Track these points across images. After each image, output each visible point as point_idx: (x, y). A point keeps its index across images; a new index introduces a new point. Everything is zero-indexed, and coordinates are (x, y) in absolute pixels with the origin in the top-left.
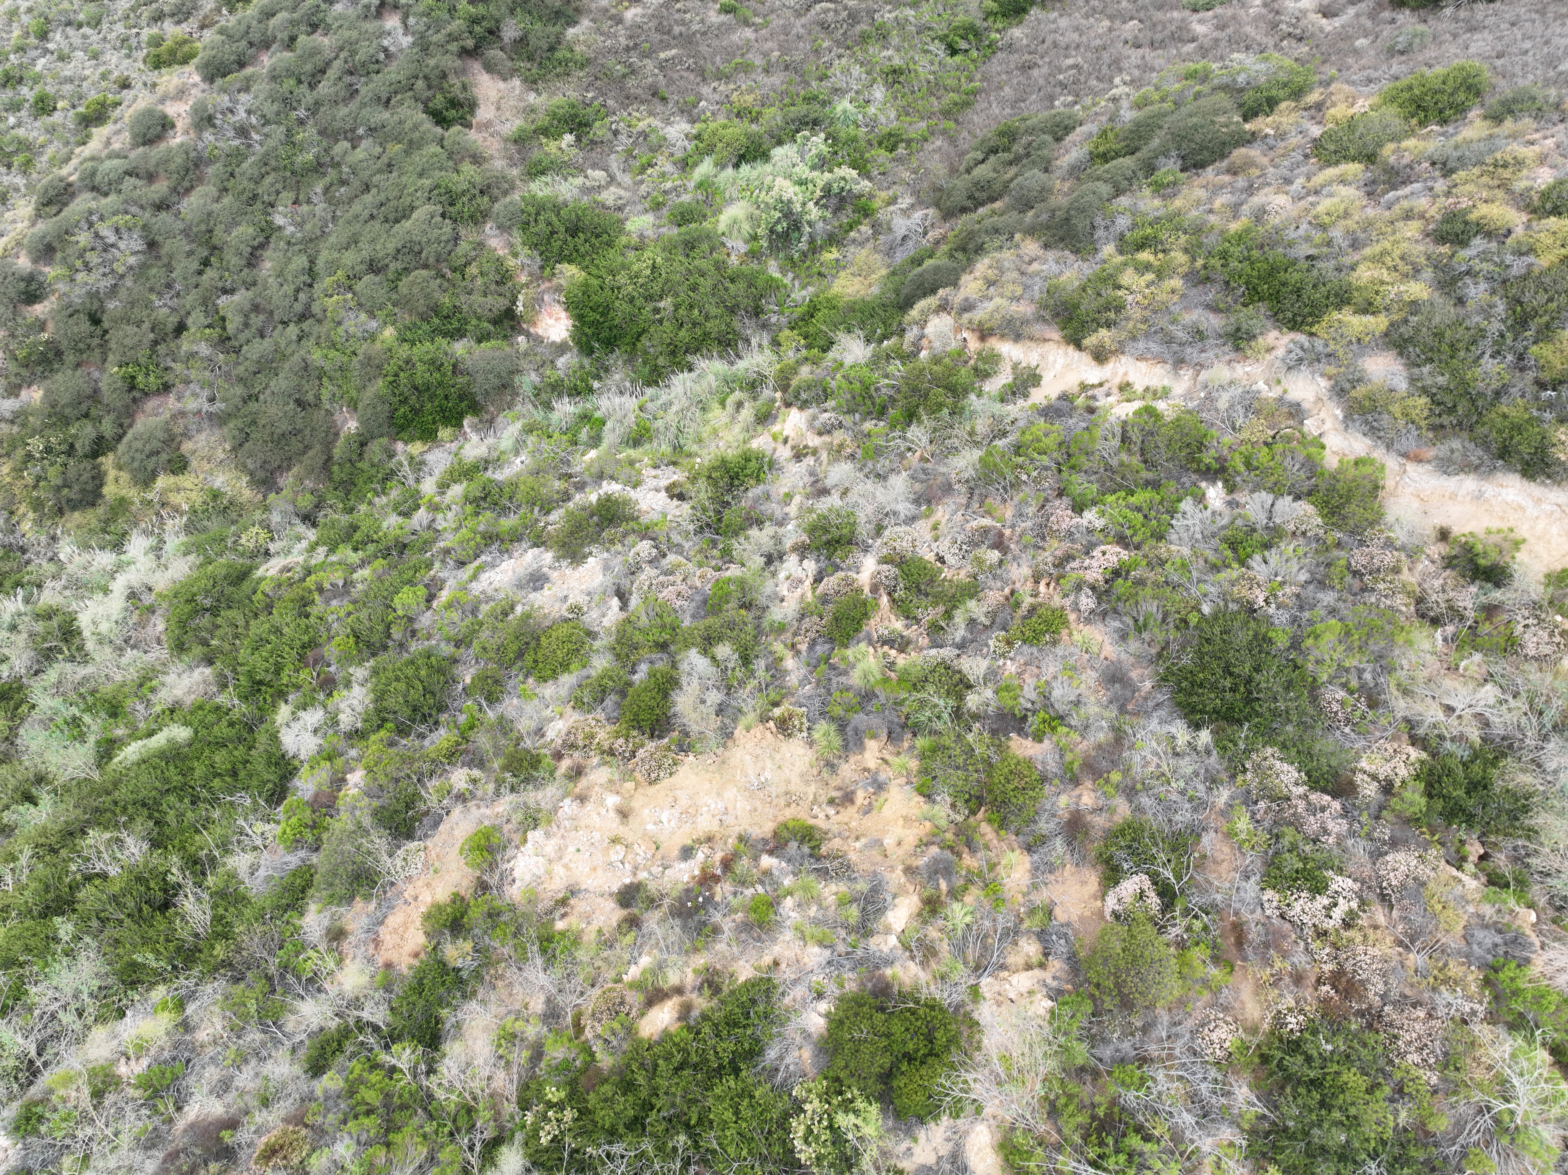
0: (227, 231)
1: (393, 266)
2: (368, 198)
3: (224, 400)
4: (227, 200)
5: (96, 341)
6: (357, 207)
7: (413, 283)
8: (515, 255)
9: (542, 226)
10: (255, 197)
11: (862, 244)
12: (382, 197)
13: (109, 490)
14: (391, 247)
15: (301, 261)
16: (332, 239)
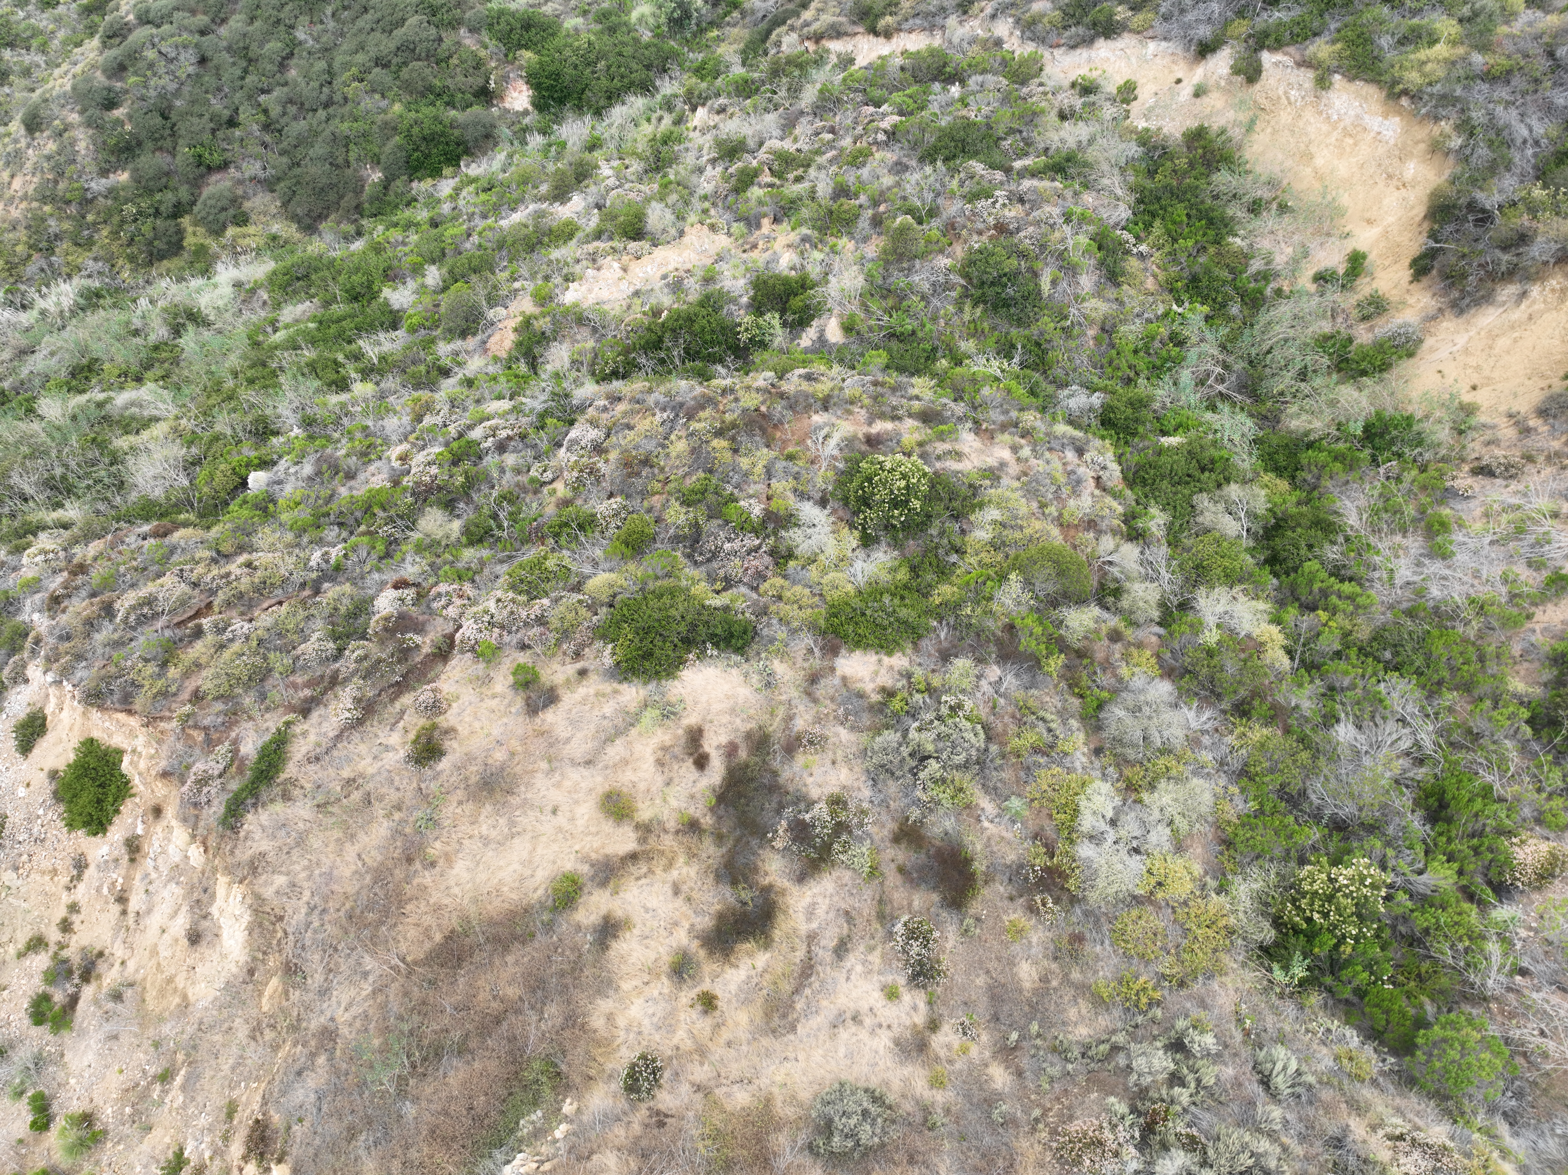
0: (261, 46)
1: (395, 61)
2: (368, 17)
3: (274, 168)
4: (258, 24)
5: (168, 132)
6: (360, 23)
7: (412, 70)
8: (486, 48)
9: (503, 25)
10: (278, 21)
11: (734, 25)
12: (379, 15)
13: (189, 241)
14: (392, 46)
15: (322, 65)
16: (345, 47)
